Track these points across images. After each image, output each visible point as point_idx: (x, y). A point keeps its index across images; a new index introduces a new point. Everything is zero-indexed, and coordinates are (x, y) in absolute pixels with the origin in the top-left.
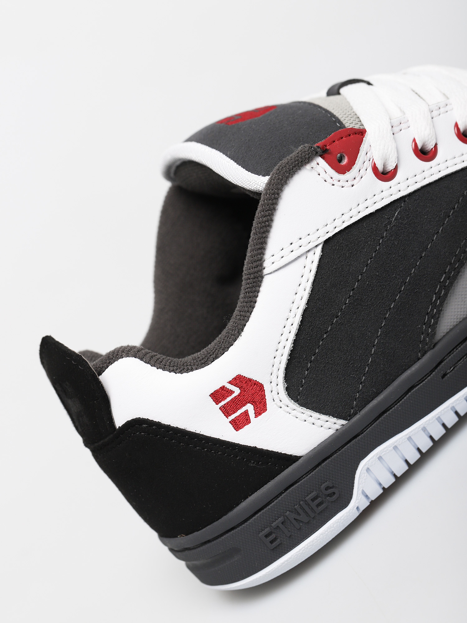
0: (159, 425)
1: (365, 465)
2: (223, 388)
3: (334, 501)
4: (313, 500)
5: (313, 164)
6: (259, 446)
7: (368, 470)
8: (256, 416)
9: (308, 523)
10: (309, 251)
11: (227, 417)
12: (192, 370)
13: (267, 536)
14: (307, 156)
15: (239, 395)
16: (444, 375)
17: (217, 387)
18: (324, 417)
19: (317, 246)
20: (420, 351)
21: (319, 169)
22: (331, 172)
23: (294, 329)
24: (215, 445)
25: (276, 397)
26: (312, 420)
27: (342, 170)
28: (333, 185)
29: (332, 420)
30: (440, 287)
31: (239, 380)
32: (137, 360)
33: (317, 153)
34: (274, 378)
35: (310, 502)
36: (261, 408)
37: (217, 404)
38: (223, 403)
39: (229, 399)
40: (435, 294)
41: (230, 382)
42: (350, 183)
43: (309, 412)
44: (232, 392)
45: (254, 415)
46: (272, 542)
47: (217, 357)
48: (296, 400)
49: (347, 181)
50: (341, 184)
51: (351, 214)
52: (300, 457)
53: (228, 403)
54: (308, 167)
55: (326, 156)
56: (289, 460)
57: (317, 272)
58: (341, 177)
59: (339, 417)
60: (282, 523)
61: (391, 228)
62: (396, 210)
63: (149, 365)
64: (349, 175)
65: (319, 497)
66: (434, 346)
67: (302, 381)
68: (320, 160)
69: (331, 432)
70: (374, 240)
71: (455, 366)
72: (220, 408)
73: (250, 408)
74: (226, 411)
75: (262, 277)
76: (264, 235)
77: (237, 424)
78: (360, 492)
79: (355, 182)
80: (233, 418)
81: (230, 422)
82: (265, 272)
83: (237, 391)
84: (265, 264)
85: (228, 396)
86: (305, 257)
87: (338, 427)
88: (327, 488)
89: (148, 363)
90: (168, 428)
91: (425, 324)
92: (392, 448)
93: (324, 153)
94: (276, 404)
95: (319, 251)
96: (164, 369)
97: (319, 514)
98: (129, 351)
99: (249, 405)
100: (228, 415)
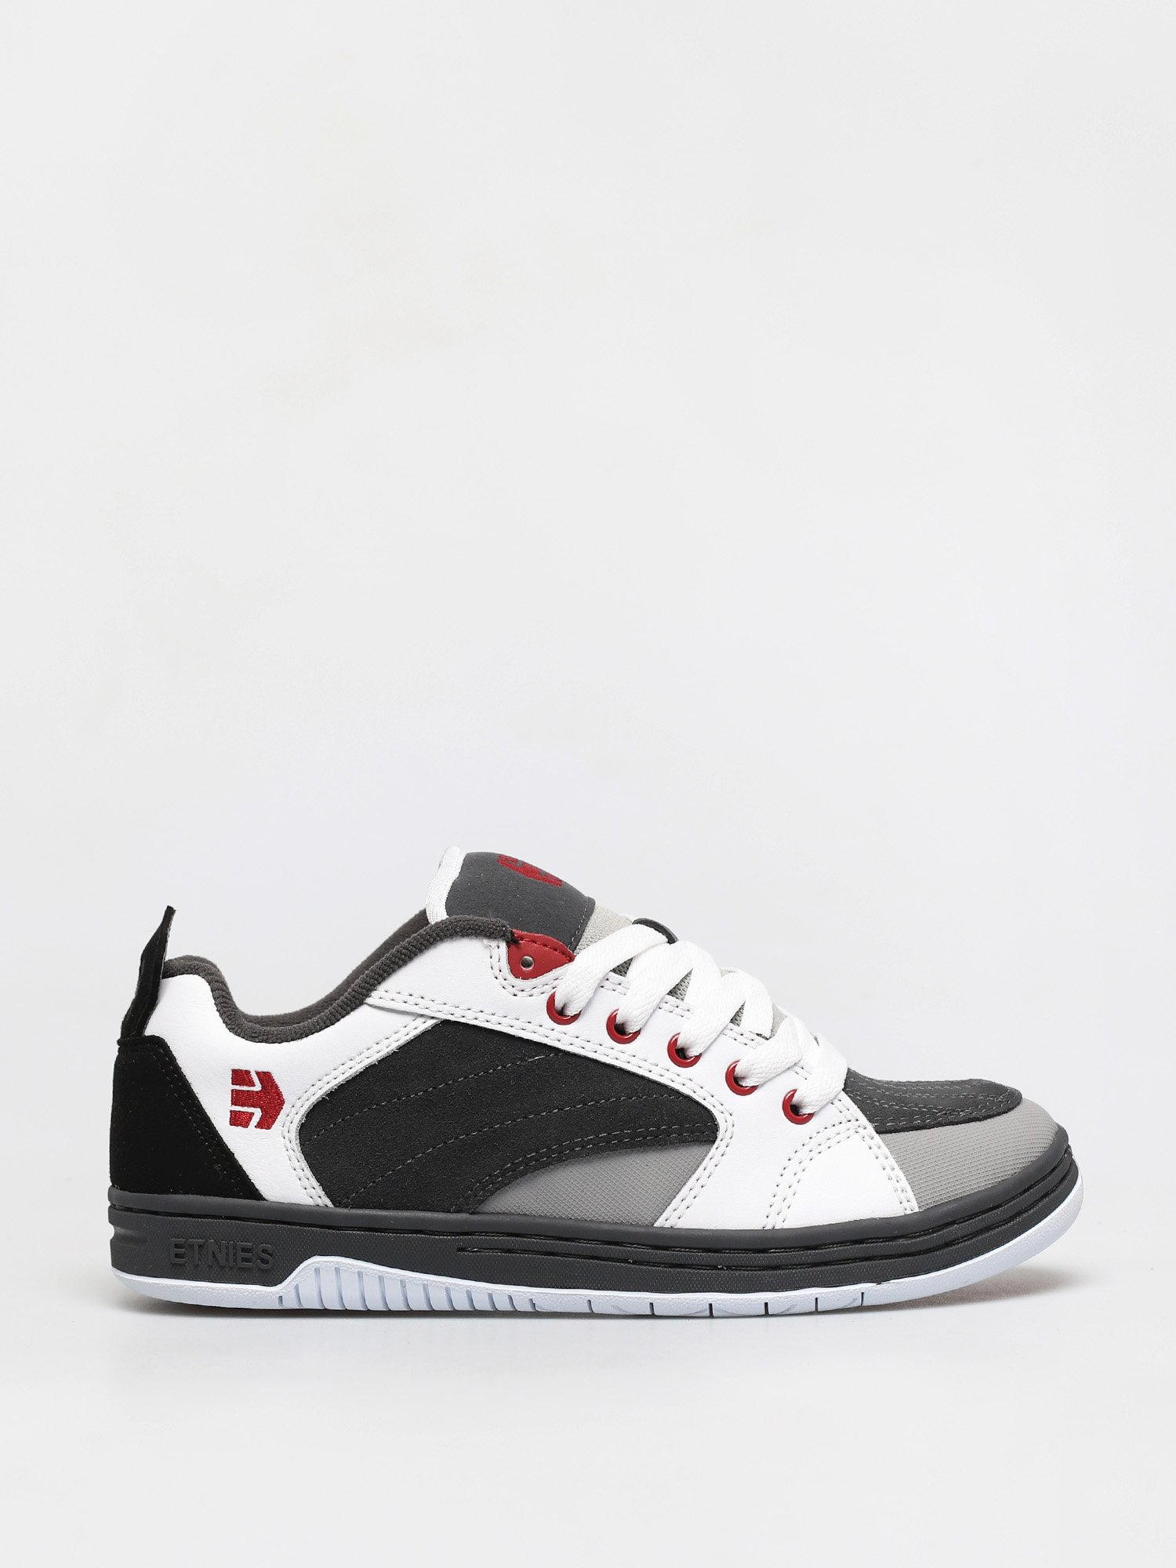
0: (173, 1059)
1: (318, 1262)
2: (248, 1072)
3: (263, 1271)
4: (244, 1250)
5: (494, 944)
6: (236, 1156)
7: (317, 1271)
8: (257, 1127)
9: (222, 1268)
10: (422, 1016)
11: (232, 1104)
12: (239, 1035)
13: (177, 1246)
14: (492, 930)
15: (257, 1092)
16: (463, 1249)
17: (244, 1068)
18: (314, 1181)
19: (433, 1018)
20: (456, 1205)
21: (496, 952)
22: (504, 964)
23: (350, 1073)
24: (202, 1121)
25: (288, 1123)
26: (301, 1174)
27: (516, 972)
28: (496, 978)
29: (320, 1191)
30: (522, 1161)
31: (266, 1078)
32: (208, 988)
33: (504, 936)
34: (298, 1104)
35: (239, 1250)
36: (266, 1123)
37: (233, 1084)
38: (238, 1087)
39: (245, 1088)
40: (513, 1163)
41: (258, 1073)
42: (514, 990)
43: (304, 1164)
44: (253, 1085)
45: (256, 1124)
46: (177, 1256)
47: (266, 1041)
48: (302, 1144)
49: (513, 987)
50: (504, 983)
51: (490, 1018)
52: (264, 1199)
53: (242, 1091)
54: (486, 941)
55: (513, 947)
56: (252, 1192)
57: (412, 1041)
58: (511, 978)
59: (329, 1194)
60: (200, 1246)
61: (519, 1066)
62: (540, 1053)
63: (213, 1001)
64: (519, 982)
65: (252, 1252)
66: (473, 1213)
67: (321, 1130)
68: (503, 945)
69: (310, 1202)
70: (492, 1062)
71: (481, 1249)
72: (232, 1091)
73: (257, 1113)
74: (237, 1098)
75: (361, 1003)
77: (238, 1120)
78: (294, 1284)
79: (520, 994)
80: (237, 1110)
81: (231, 1111)
82: (369, 1000)
83: (258, 1087)
84: (374, 994)
85: (247, 1085)
86: (414, 1018)
87: (320, 1202)
88: (264, 1251)
89: (214, 999)
90: (177, 1070)
91: (480, 1183)
92: (356, 1270)
93: (512, 942)
94: (282, 1131)
95: (430, 1023)
96: (221, 1015)
97: (239, 1269)
98: (211, 974)
99: (259, 1110)
100: (234, 1103)
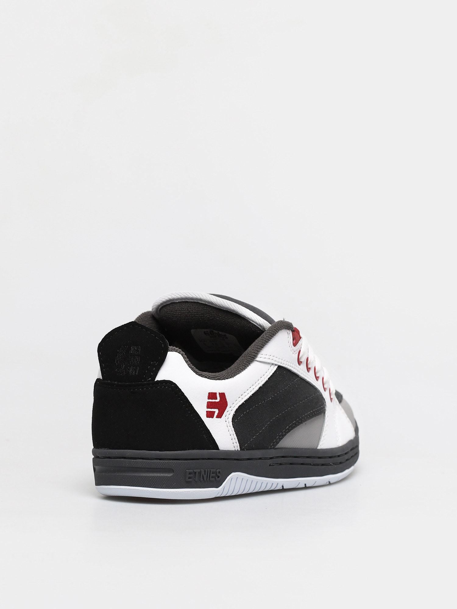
1: (233, 476)
2: (215, 394)
3: (217, 481)
7: (232, 479)
8: (216, 417)
9: (205, 481)
10: (273, 364)
13: (189, 473)
15: (218, 402)
17: (214, 391)
18: (236, 440)
19: (277, 365)
20: (270, 446)
21: (289, 336)
23: (253, 392)
24: (196, 416)
25: (228, 415)
26: (233, 437)
31: (222, 395)
33: (291, 328)
34: (233, 406)
35: (211, 473)
37: (208, 399)
38: (210, 400)
39: (213, 401)
40: (289, 426)
41: (219, 393)
42: (293, 352)
43: (234, 432)
44: (217, 399)
45: (216, 416)
46: (189, 478)
48: (233, 423)
50: (291, 348)
51: (289, 364)
52: (219, 449)
53: (212, 402)
56: (216, 447)
57: (272, 375)
59: (240, 445)
60: (198, 473)
65: (214, 473)
66: (274, 449)
67: (239, 417)
68: (291, 332)
70: (288, 383)
72: (208, 402)
73: (217, 411)
74: (209, 405)
75: (254, 360)
76: (269, 339)
77: (210, 415)
78: (224, 486)
80: (209, 411)
81: (207, 411)
84: (258, 356)
85: (214, 399)
86: (271, 366)
87: (237, 449)
91: (279, 436)
92: (242, 477)
94: (226, 418)
95: (276, 368)
97: (210, 481)
99: (217, 410)
100: (208, 407)
